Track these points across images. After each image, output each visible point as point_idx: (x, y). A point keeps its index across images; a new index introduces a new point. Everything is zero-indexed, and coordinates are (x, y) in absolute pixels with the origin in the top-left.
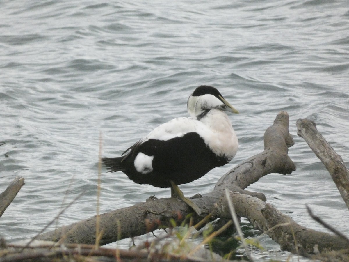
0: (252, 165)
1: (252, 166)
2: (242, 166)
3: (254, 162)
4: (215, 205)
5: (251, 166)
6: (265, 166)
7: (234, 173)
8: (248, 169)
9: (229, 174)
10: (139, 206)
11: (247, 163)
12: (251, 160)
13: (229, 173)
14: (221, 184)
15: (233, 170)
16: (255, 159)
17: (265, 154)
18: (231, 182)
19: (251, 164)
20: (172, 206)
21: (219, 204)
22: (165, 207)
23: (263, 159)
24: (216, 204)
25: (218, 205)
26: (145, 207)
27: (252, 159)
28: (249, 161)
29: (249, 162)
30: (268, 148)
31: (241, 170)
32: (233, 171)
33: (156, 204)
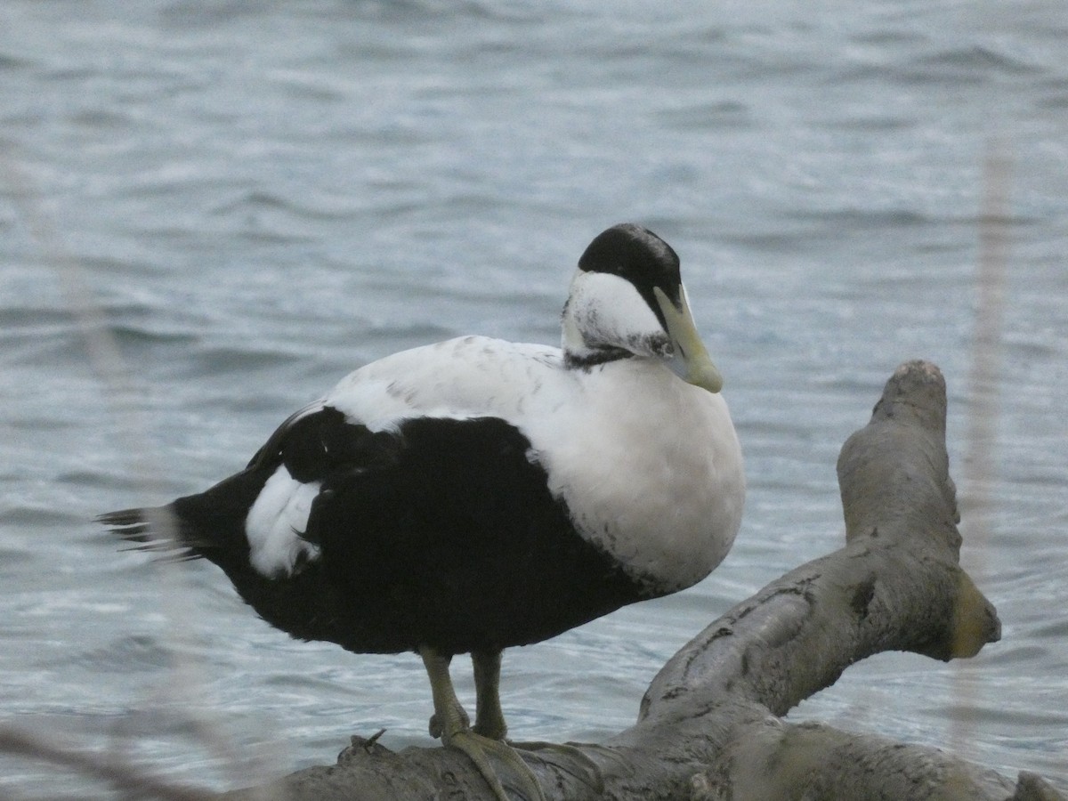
0: (806, 603)
1: (811, 613)
2: (761, 608)
3: (815, 591)
4: (696, 784)
5: (803, 612)
6: (866, 613)
7: (732, 639)
8: (792, 626)
9: (709, 642)
10: (312, 785)
11: (784, 597)
12: (803, 582)
13: (708, 637)
14: (677, 690)
15: (726, 624)
16: (818, 576)
17: (859, 556)
18: (726, 681)
19: (801, 599)
20: (465, 789)
21: (719, 779)
22: (433, 791)
23: (857, 578)
24: (704, 782)
25: (714, 784)
26: (336, 788)
27: (804, 576)
28: (791, 586)
29: (795, 591)
30: (871, 530)
31: (764, 628)
32: (724, 633)
33: (389, 775)
